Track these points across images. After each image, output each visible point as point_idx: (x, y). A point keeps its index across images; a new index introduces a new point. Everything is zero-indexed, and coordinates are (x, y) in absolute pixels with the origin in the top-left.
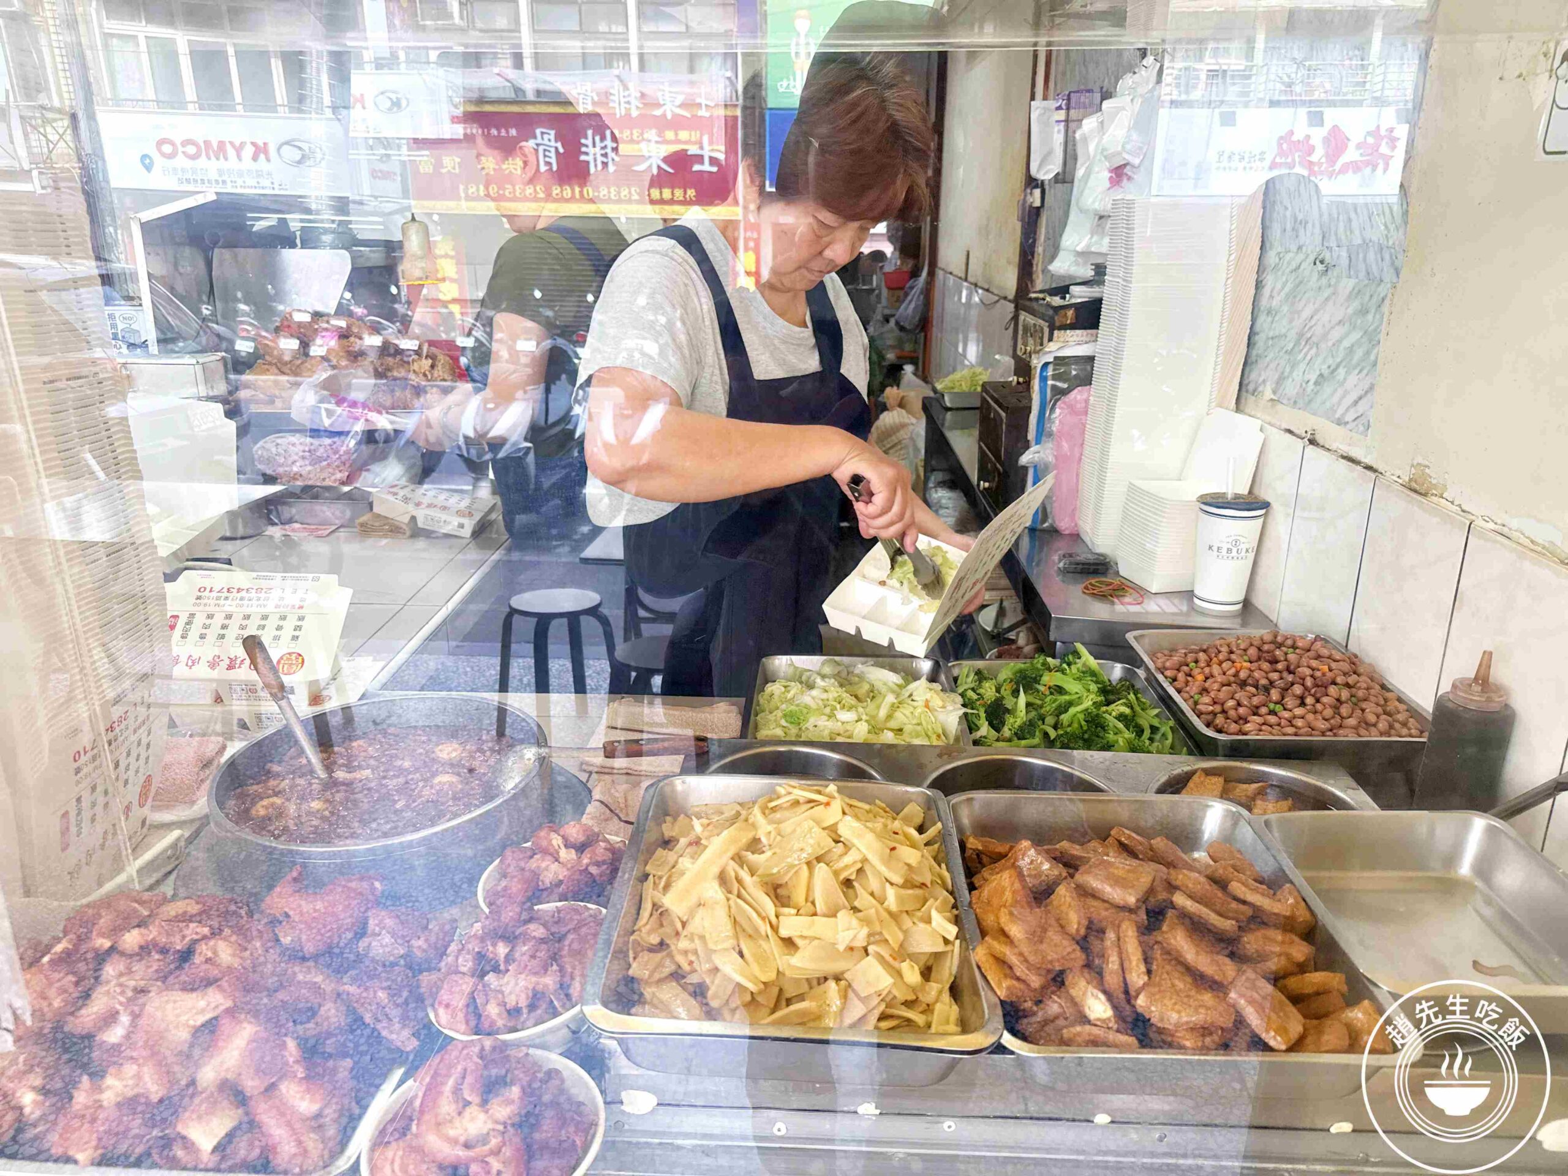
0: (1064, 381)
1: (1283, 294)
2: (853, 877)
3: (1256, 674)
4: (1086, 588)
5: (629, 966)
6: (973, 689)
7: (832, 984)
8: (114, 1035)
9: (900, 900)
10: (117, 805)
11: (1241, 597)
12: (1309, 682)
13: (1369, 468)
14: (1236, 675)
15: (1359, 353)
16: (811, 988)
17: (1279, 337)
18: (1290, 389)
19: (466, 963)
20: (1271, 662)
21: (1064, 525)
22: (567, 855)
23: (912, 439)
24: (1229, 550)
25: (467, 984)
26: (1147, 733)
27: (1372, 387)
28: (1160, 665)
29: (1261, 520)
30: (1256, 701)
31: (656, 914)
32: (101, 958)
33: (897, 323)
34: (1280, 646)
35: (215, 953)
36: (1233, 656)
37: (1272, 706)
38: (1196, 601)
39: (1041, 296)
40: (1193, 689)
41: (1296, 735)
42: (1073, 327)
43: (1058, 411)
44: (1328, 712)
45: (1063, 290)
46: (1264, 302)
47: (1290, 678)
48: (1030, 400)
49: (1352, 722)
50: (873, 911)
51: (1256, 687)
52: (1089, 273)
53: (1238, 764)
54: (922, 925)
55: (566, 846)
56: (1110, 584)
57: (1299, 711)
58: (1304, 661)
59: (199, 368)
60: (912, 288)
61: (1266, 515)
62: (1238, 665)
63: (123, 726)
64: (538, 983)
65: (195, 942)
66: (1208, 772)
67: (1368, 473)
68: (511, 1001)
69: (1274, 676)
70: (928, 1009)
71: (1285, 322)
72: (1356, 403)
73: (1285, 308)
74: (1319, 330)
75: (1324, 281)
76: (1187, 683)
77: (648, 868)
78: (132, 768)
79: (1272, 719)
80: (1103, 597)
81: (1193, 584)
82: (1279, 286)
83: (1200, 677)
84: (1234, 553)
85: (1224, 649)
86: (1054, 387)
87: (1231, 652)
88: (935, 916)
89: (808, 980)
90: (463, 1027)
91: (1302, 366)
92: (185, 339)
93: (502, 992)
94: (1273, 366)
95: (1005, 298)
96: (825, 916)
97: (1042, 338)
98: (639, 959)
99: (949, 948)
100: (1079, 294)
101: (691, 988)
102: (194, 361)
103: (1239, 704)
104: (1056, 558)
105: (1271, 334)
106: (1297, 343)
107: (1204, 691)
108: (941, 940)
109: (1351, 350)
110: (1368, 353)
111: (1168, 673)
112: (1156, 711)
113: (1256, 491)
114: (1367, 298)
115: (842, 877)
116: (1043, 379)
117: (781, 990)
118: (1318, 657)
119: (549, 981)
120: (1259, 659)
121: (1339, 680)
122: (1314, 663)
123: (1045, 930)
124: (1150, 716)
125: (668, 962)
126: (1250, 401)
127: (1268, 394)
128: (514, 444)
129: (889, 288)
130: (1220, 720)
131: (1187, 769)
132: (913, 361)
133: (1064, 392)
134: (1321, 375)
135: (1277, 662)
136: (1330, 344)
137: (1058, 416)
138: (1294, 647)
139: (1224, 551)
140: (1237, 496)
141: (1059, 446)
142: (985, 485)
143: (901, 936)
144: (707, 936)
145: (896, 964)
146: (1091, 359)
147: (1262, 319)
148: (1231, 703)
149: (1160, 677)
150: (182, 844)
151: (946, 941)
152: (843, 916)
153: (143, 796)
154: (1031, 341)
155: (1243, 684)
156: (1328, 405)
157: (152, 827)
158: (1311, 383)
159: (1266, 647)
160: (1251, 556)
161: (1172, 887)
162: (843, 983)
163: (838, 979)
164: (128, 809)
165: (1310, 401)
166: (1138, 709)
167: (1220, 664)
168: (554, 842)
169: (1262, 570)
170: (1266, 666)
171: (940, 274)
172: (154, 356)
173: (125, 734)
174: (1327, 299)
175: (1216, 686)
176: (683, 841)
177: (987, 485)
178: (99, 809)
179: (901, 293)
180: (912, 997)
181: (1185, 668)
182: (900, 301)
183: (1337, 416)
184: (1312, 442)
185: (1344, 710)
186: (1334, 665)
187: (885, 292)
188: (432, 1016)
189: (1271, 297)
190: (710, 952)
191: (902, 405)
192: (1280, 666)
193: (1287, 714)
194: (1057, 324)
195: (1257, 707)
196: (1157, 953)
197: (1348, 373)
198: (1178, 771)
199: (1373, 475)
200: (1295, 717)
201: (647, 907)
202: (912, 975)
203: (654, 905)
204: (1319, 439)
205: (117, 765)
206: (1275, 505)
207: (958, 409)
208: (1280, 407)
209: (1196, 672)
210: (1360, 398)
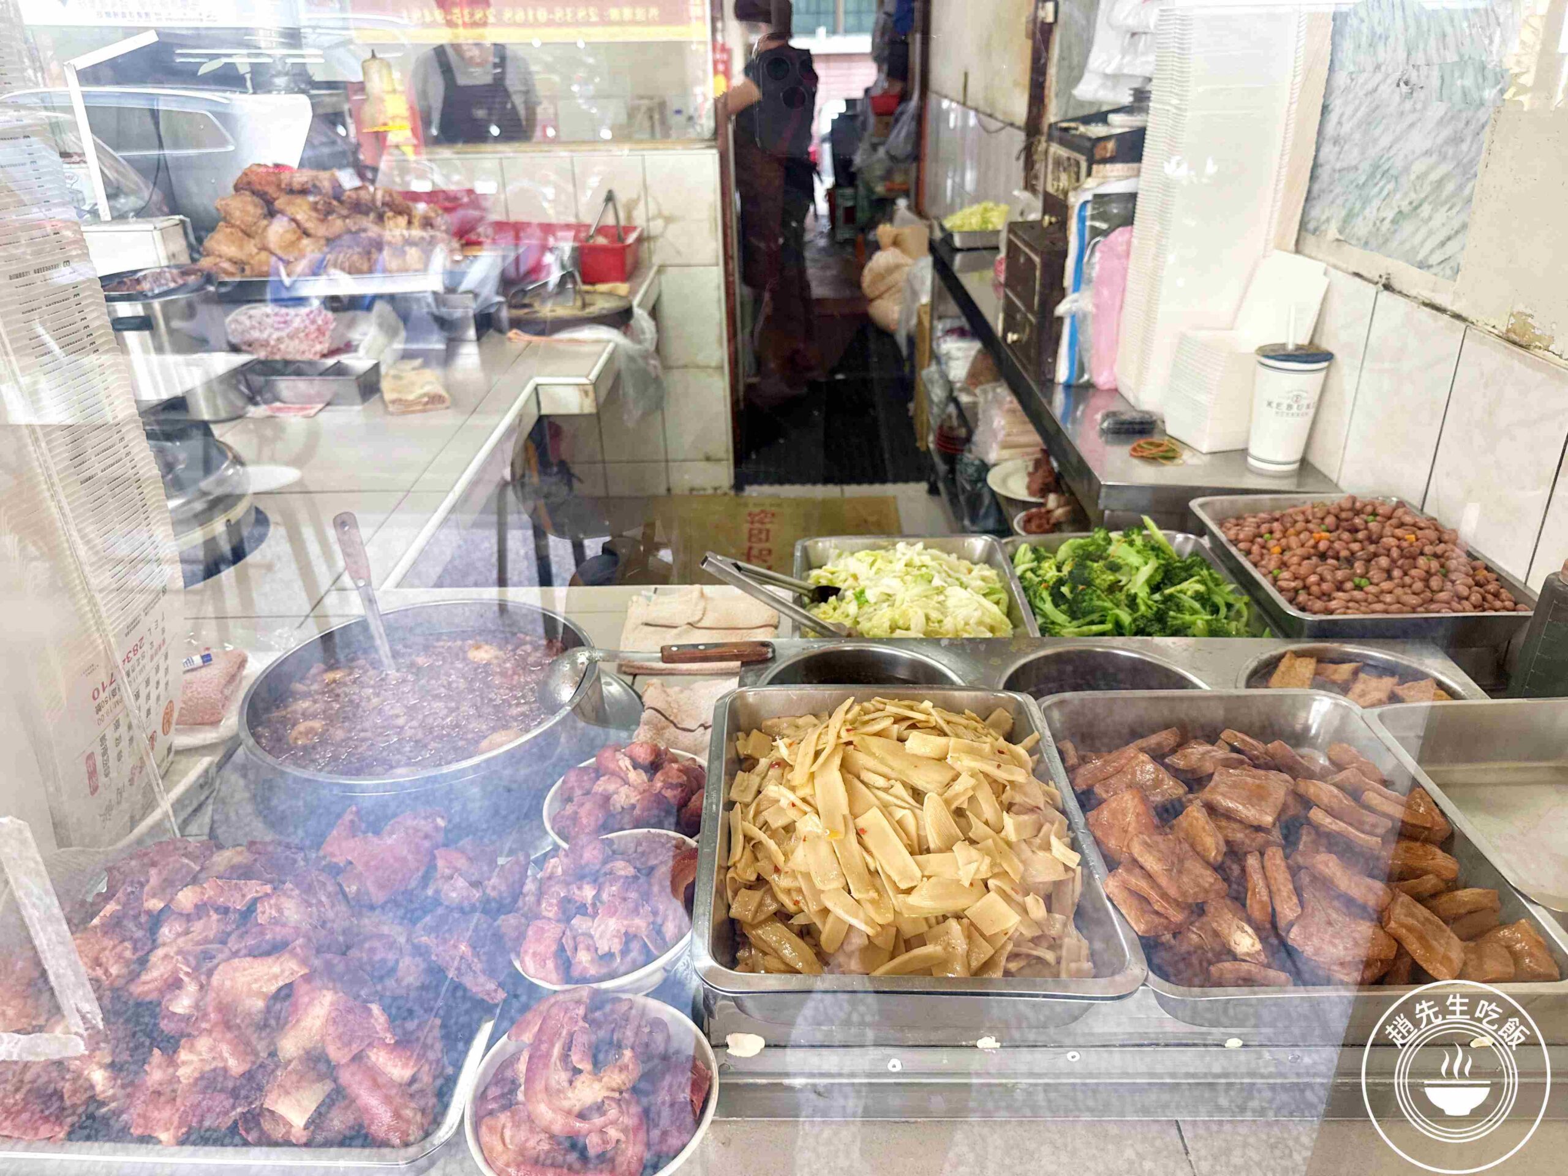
0: (1105, 221)
1: (1355, 120)
2: (965, 806)
3: (1337, 545)
4: (1134, 450)
5: (729, 907)
6: (1033, 570)
7: (953, 925)
8: (182, 1004)
9: (1018, 828)
10: (143, 738)
11: (1297, 456)
12: (1395, 553)
13: (1457, 317)
14: (1315, 546)
15: (1450, 187)
16: (930, 927)
17: (1348, 169)
18: (1361, 228)
19: (549, 909)
20: (1349, 531)
21: (1102, 380)
22: (637, 777)
23: (909, 281)
24: (1290, 407)
25: (552, 931)
26: (1223, 611)
27: (1464, 226)
28: (1233, 537)
29: (1323, 374)
30: (1340, 575)
31: (749, 847)
32: (156, 921)
33: (887, 152)
34: (1358, 513)
35: (280, 910)
36: (1311, 526)
37: (1357, 580)
38: (1251, 461)
39: (1073, 125)
40: (1272, 563)
41: (1386, 612)
42: (1112, 160)
43: (1097, 255)
44: (1418, 585)
45: (1101, 117)
46: (1330, 129)
47: (1372, 548)
48: (1066, 241)
49: (1443, 596)
50: (990, 841)
51: (1337, 558)
52: (1127, 99)
53: (1327, 645)
54: (1041, 854)
55: (635, 768)
56: (1160, 445)
57: (1386, 585)
58: (1388, 530)
59: (157, 234)
60: (902, 113)
61: (1328, 368)
62: (1316, 535)
63: (139, 655)
64: (628, 926)
65: (255, 901)
66: (1299, 654)
67: (1457, 322)
68: (603, 947)
69: (1355, 546)
70: (1055, 945)
71: (1356, 151)
72: (1443, 244)
73: (1357, 136)
74: (1399, 163)
75: (1408, 105)
76: (1262, 556)
77: (734, 795)
78: (153, 697)
79: (1357, 594)
80: (1152, 459)
81: (1247, 441)
82: (1349, 111)
83: (1277, 550)
84: (1295, 410)
85: (1300, 518)
86: (1093, 228)
87: (1308, 521)
88: (1054, 841)
89: (926, 919)
90: (554, 976)
91: (1376, 203)
92: (126, 195)
93: (591, 937)
94: (1340, 201)
95: (1012, 125)
96: (940, 851)
97: (1078, 174)
98: (739, 898)
99: (1071, 874)
100: (1120, 123)
101: (796, 929)
102: (150, 227)
103: (1322, 579)
104: (1099, 417)
105: (1338, 166)
106: (1372, 175)
107: (1283, 565)
108: (1062, 868)
109: (1440, 183)
110: (1461, 187)
111: (1242, 545)
112: (1232, 587)
113: (1316, 341)
114: (1461, 125)
115: (953, 807)
116: (1082, 220)
117: (898, 930)
118: (1401, 525)
119: (640, 924)
120: (1337, 528)
121: (1428, 549)
122: (1399, 532)
123: (1181, 861)
124: (1227, 591)
125: (768, 901)
126: (1310, 240)
127: (1332, 232)
128: (486, 299)
129: (879, 114)
130: (1302, 597)
131: (1275, 653)
132: (906, 194)
133: (1105, 233)
134: (1400, 212)
135: (1357, 531)
136: (1413, 177)
137: (1097, 263)
138: (1374, 514)
139: (1284, 407)
140: (1299, 348)
141: (1098, 294)
142: (1012, 337)
143: (1021, 867)
144: (813, 874)
145: (1018, 898)
146: (1133, 197)
147: (1327, 150)
148: (1313, 578)
149: (1233, 550)
150: (213, 770)
151: (1067, 868)
152: (961, 850)
153: (167, 722)
154: (1064, 177)
155: (1323, 556)
156: (1408, 246)
157: (178, 752)
158: (1387, 222)
159: (1344, 515)
160: (1312, 411)
161: (1307, 803)
162: (965, 921)
163: (958, 917)
164: (152, 738)
165: (1386, 241)
166: (1211, 585)
167: (1298, 534)
168: (621, 763)
169: (1321, 426)
170: (1346, 536)
171: (932, 98)
172: (106, 222)
173: (142, 662)
174: (1412, 125)
175: (1295, 560)
176: (764, 762)
177: (1015, 337)
178: (125, 743)
179: (892, 119)
180: (1038, 933)
181: (1259, 540)
182: (888, 128)
183: (1420, 257)
184: (1387, 287)
185: (1435, 583)
186: (1419, 533)
187: (872, 120)
188: (517, 964)
189: (1340, 123)
190: (817, 893)
191: (896, 243)
192: (1361, 535)
193: (1372, 589)
194: (1097, 157)
195: (1342, 582)
196: (1305, 879)
197: (1435, 210)
198: (1266, 656)
199: (1463, 325)
200: (1382, 592)
201: (738, 841)
202: (1037, 909)
203: (745, 836)
204: (1397, 285)
205: (137, 696)
206: (1338, 356)
207: (970, 250)
208: (1346, 247)
209: (1272, 543)
210: (1449, 239)
